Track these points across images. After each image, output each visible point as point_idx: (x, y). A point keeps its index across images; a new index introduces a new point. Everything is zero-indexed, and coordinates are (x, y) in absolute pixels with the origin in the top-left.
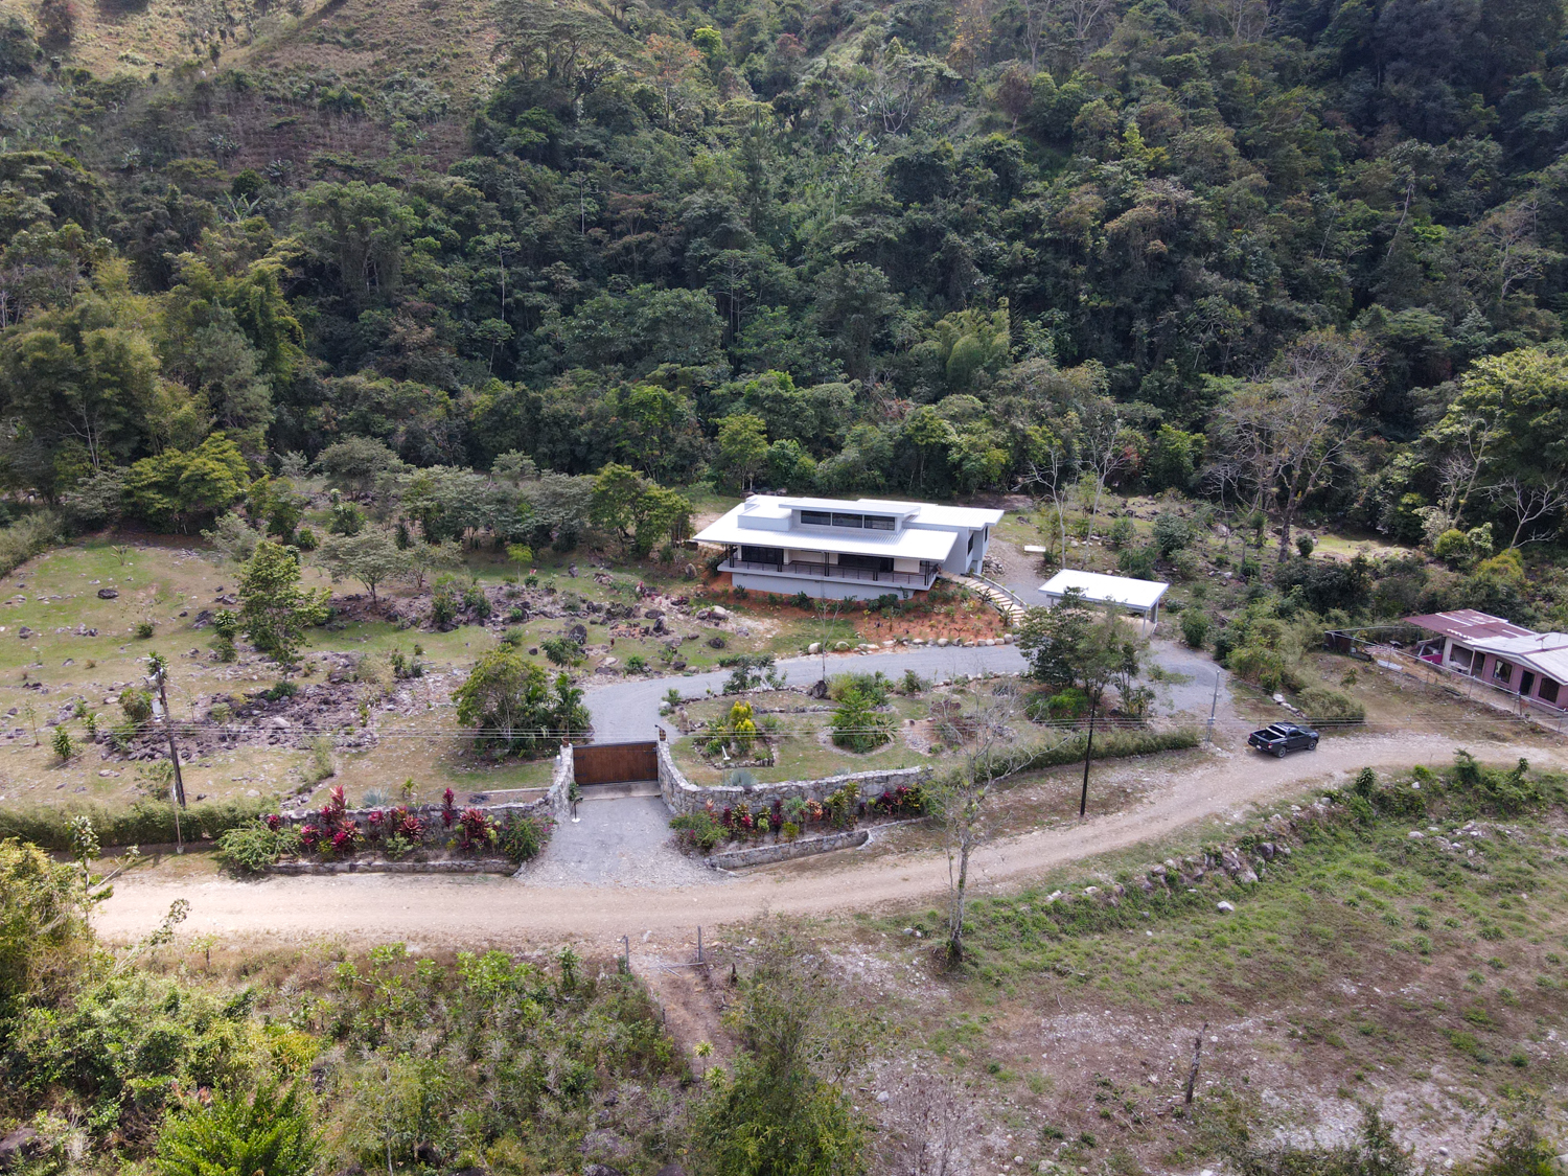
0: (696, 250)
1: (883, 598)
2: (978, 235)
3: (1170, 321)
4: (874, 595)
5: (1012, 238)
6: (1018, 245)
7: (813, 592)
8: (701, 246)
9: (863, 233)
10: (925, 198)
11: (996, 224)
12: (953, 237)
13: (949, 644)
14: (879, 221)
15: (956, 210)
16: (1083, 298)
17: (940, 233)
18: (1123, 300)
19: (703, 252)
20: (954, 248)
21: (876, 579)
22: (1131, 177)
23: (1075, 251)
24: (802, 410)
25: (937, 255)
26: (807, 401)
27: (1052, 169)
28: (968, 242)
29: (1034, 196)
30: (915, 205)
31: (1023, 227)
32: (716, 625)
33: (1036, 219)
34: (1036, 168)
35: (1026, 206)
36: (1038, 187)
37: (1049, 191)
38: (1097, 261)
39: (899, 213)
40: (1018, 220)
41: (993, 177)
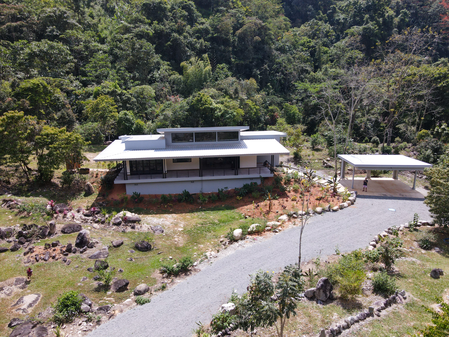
0: (50, 32)
2: (185, 34)
4: (239, 185)
5: (198, 38)
6: (202, 40)
7: (193, 189)
8: (53, 31)
9: (137, 30)
10: (160, 21)
11: (191, 32)
12: (175, 35)
13: (324, 211)
14: (142, 26)
15: (174, 25)
16: (233, 60)
17: (168, 35)
18: (247, 62)
19: (55, 33)
20: (176, 40)
21: (236, 174)
22: (240, 15)
23: (226, 42)
24: (129, 99)
25: (169, 43)
27: (206, 15)
28: (182, 37)
29: (203, 23)
30: (156, 22)
31: (201, 34)
32: (133, 228)
33: (206, 31)
34: (200, 14)
35: (201, 26)
36: (203, 20)
37: (208, 22)
38: (234, 47)
39: (150, 24)
40: (199, 31)
41: (186, 14)
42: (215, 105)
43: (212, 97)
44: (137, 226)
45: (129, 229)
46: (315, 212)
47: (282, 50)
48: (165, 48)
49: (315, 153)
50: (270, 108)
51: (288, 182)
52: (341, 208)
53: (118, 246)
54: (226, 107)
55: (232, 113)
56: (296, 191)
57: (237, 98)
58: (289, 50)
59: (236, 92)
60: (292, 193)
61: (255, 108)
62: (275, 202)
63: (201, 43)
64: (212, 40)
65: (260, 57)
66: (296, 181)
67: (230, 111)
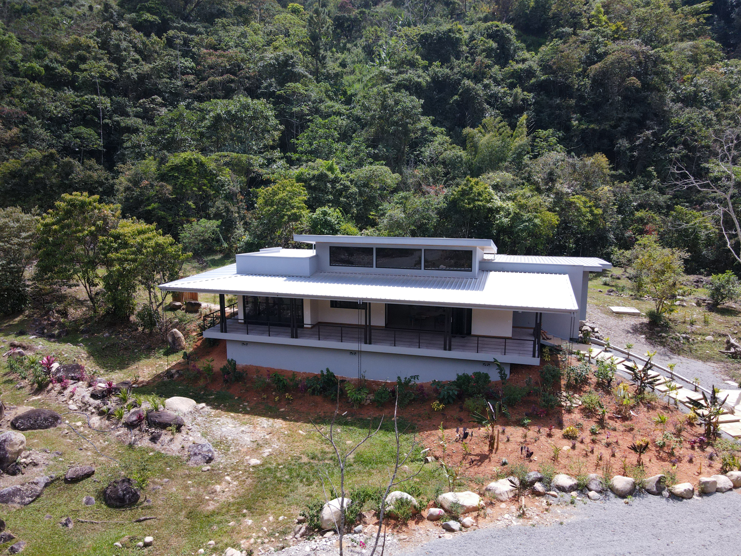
0: (266, 88)
1: (463, 381)
2: (486, 81)
3: (648, 138)
4: (448, 375)
5: (512, 86)
6: (518, 90)
7: (345, 369)
8: (270, 85)
9: (401, 77)
10: (445, 61)
11: (499, 77)
12: (467, 82)
14: (410, 71)
15: (469, 67)
16: (575, 123)
17: (458, 82)
18: (606, 126)
19: (271, 89)
20: (468, 90)
21: (448, 347)
22: (602, 39)
23: (565, 90)
25: (456, 97)
26: (351, 181)
27: (533, 47)
28: (479, 86)
29: (524, 61)
30: (438, 63)
31: (520, 78)
32: (154, 439)
33: (530, 73)
34: (523, 45)
35: (520, 66)
36: (527, 55)
37: (536, 58)
38: (581, 98)
39: (425, 68)
40: (515, 75)
41: (495, 45)
42: (498, 203)
43: (496, 187)
44: (165, 437)
45: (145, 442)
46: (608, 490)
47: (691, 100)
48: (448, 106)
49: (716, 319)
50: (638, 214)
51: (578, 385)
52: (706, 491)
53: (75, 480)
54: (521, 207)
55: (530, 220)
56: (588, 411)
57: (549, 190)
58: (708, 101)
59: (551, 178)
60: (577, 416)
61: (591, 212)
62: (515, 433)
63: (516, 95)
64: (540, 88)
65: (636, 115)
66: (599, 385)
67: (526, 216)
